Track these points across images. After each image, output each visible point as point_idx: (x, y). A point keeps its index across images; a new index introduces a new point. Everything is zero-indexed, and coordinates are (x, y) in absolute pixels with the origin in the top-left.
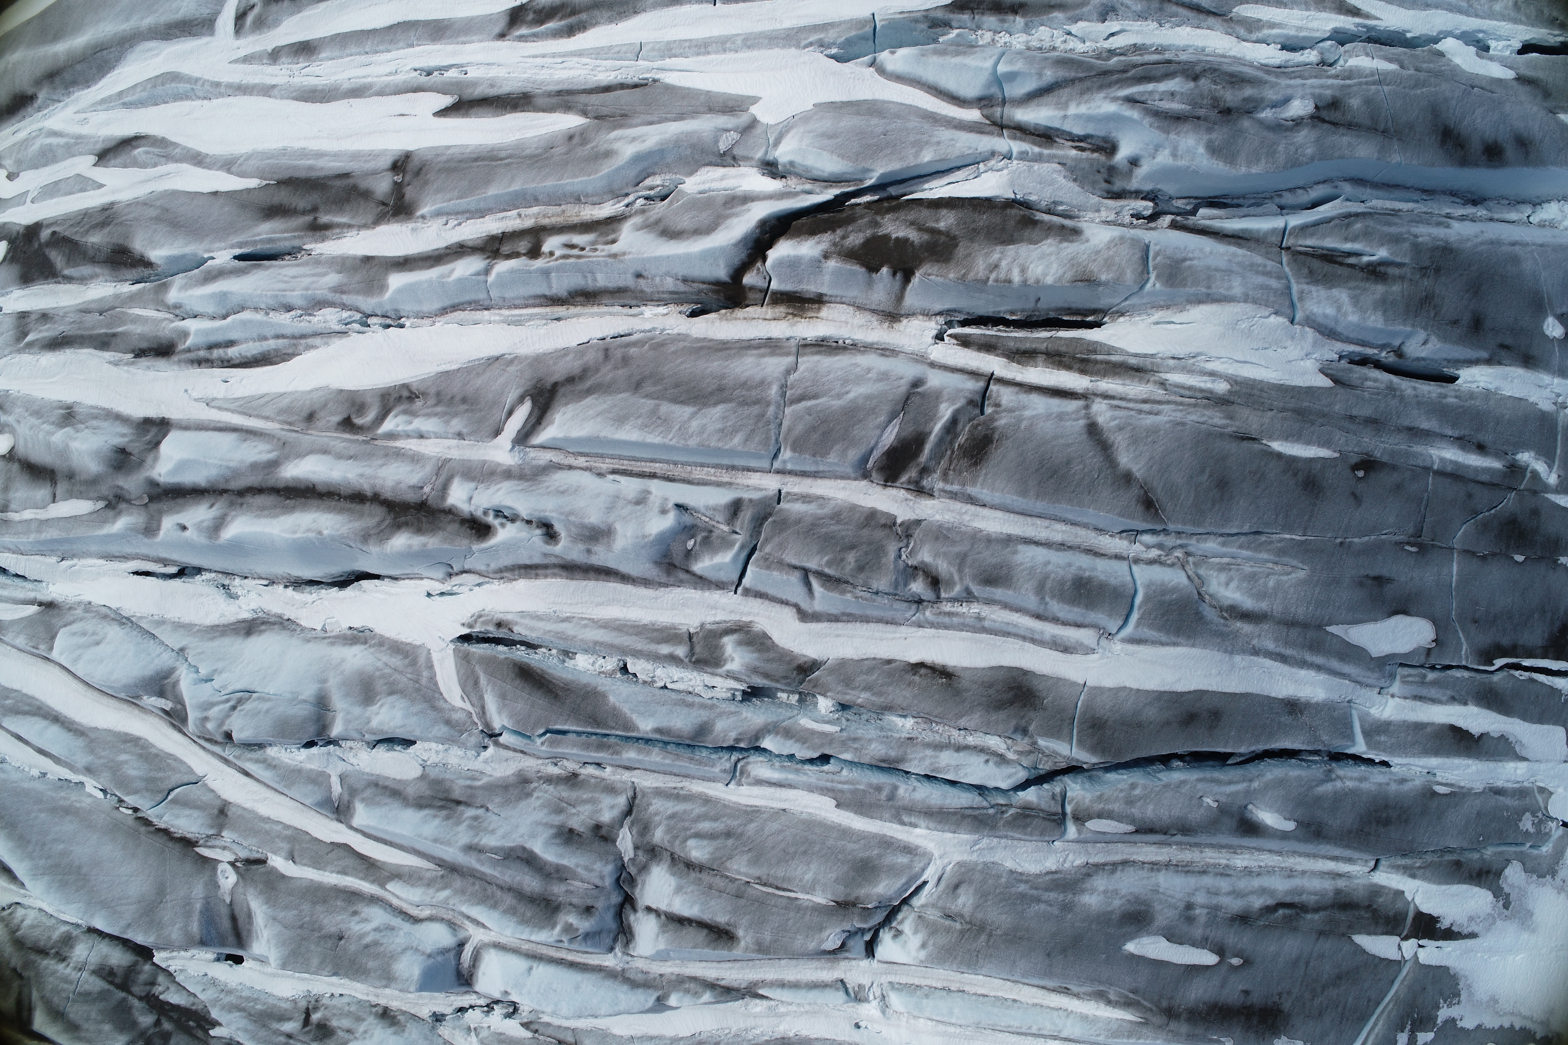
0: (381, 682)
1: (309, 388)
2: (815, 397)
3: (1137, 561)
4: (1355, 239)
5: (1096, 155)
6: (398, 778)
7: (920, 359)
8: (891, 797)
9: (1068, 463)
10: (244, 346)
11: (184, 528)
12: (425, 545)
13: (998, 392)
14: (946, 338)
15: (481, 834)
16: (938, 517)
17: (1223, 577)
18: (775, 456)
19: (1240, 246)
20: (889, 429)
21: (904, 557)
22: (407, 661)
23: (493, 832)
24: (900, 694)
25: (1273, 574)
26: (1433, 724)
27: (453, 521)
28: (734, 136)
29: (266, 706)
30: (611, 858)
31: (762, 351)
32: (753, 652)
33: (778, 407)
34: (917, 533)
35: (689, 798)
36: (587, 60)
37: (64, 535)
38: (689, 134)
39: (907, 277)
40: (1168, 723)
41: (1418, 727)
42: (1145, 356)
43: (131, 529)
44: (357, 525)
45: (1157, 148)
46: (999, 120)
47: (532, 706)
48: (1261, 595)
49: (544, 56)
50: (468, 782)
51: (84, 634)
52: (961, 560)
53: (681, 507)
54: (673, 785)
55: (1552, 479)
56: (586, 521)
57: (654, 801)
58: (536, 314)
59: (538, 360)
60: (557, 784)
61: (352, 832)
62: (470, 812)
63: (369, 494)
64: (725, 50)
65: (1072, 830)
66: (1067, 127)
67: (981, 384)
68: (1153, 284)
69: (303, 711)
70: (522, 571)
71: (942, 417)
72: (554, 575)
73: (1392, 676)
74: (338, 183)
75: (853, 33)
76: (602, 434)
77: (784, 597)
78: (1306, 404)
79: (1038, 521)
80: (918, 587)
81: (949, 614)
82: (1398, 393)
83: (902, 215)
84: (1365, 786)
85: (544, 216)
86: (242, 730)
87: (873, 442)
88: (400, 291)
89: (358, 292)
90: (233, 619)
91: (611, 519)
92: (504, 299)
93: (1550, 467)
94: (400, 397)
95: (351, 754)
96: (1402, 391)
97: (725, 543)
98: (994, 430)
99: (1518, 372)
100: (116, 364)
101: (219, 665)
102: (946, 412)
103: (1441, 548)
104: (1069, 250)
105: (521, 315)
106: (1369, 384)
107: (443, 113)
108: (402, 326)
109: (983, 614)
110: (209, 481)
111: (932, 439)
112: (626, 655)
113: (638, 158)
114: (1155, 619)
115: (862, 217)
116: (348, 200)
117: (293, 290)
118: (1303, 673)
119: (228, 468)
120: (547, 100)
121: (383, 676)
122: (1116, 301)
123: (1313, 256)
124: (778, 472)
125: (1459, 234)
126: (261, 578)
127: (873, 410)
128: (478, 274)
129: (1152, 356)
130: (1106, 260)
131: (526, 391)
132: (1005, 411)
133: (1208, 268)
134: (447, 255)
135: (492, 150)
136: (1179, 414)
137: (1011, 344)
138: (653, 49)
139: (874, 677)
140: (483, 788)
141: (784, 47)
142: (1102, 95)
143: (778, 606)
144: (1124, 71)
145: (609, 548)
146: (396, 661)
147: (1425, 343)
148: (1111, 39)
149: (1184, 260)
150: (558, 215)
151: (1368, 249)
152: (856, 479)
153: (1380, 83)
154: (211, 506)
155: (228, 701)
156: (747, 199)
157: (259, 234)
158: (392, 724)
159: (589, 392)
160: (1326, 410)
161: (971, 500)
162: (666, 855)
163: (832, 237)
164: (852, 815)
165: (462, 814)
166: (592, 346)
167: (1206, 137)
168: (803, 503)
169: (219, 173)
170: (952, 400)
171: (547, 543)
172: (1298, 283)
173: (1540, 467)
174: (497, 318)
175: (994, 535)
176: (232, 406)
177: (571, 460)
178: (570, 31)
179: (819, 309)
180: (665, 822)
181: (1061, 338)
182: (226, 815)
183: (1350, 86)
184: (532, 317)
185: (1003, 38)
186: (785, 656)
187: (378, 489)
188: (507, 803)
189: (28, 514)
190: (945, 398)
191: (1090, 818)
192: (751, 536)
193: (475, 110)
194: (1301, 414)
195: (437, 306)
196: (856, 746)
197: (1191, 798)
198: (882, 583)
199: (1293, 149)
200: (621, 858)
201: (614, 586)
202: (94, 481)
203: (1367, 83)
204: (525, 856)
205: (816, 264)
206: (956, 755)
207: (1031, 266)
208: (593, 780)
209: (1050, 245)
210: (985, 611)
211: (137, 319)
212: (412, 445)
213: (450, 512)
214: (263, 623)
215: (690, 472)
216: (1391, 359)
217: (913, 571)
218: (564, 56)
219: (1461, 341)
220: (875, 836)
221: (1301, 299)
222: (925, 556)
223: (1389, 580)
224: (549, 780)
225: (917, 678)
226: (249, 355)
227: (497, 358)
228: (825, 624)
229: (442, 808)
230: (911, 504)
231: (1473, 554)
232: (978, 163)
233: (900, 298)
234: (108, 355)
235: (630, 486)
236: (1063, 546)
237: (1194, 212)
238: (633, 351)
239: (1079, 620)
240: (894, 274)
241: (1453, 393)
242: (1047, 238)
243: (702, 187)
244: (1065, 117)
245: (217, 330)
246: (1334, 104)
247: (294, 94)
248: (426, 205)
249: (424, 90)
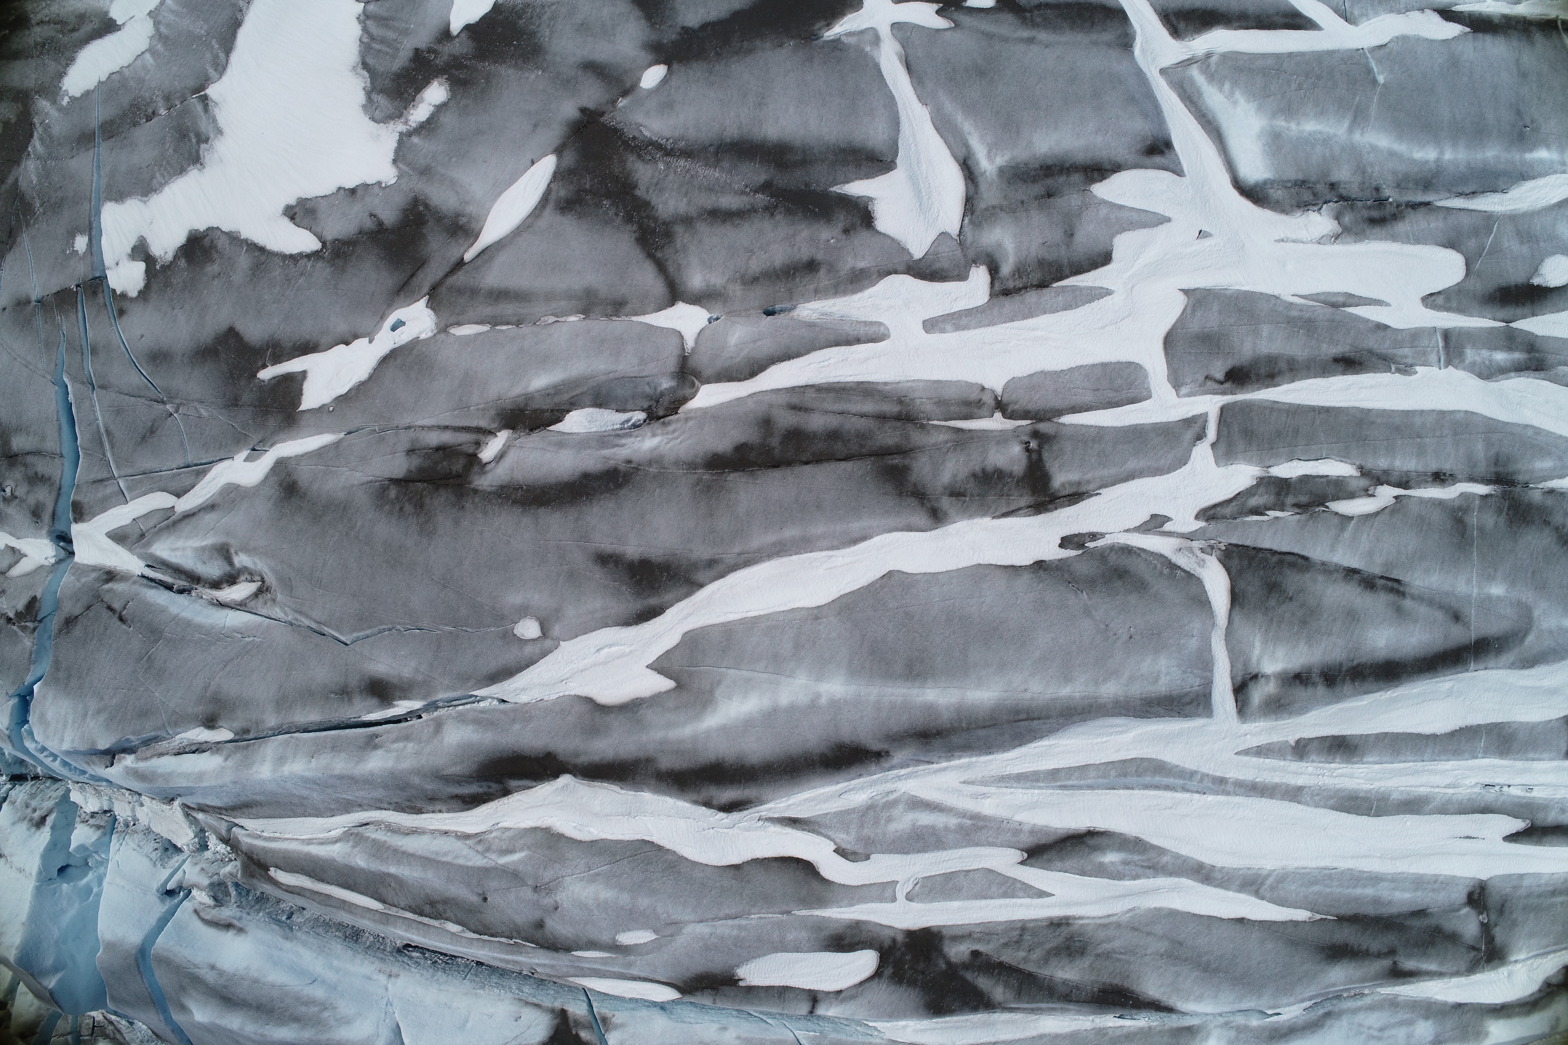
107: (1513, 838)
116: (1433, 944)
193: (1549, 838)
247: (1331, 802)
248: (1520, 950)
249: (1492, 811)
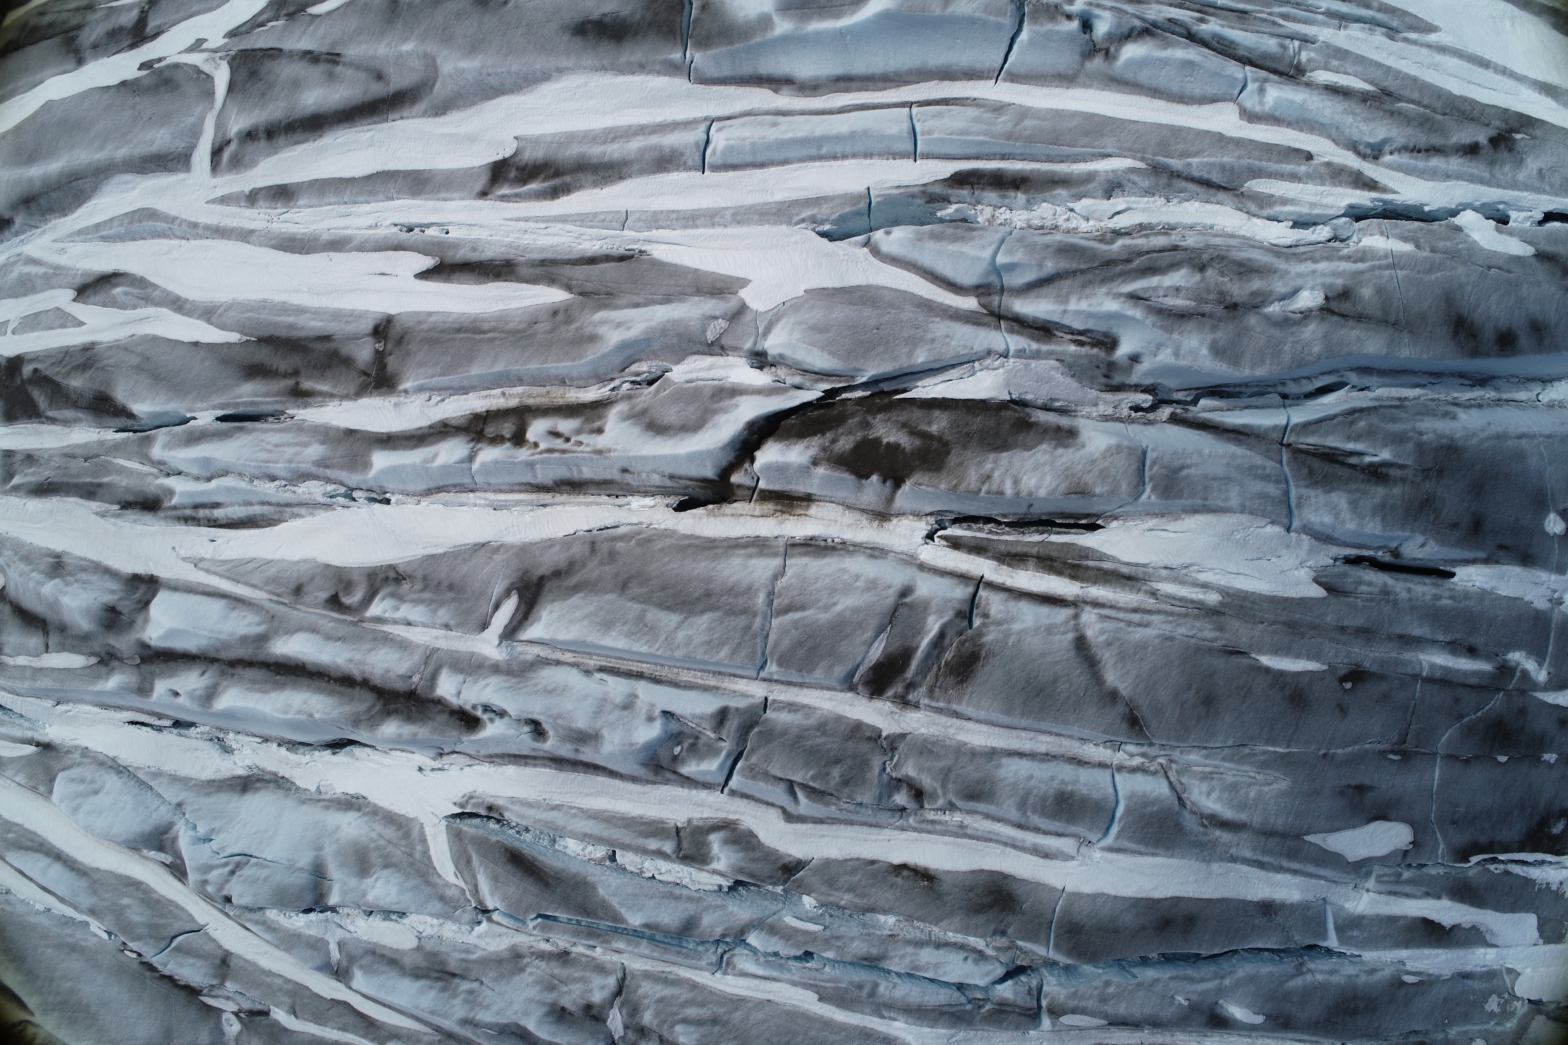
0: (376, 854)
1: (296, 559)
2: (802, 608)
3: (1120, 768)
4: (1357, 438)
5: (1095, 351)
6: (395, 947)
7: (911, 561)
8: (872, 994)
9: (1055, 681)
10: (230, 509)
11: (177, 694)
12: (415, 735)
13: (987, 599)
14: (936, 539)
15: (477, 1009)
16: (923, 730)
17: (1205, 787)
18: (762, 667)
19: (1239, 442)
20: (876, 644)
21: (888, 770)
22: (401, 833)
23: (487, 1007)
24: (882, 895)
25: (1254, 784)
26: (1405, 917)
27: (442, 712)
28: (722, 323)
29: (264, 873)
30: (602, 1036)
31: (750, 550)
32: (739, 851)
33: (765, 618)
34: (902, 746)
35: (677, 982)
36: (572, 228)
37: (58, 686)
38: (675, 323)
39: (898, 483)
40: (1143, 929)
41: (1392, 920)
42: (1137, 565)
43: (123, 688)
44: (348, 709)
45: (1159, 347)
46: (996, 310)
47: (524, 892)
48: (1242, 806)
49: (526, 220)
50: (463, 956)
51: (83, 781)
52: (945, 775)
53: (667, 714)
54: (661, 969)
55: (1542, 676)
56: (574, 725)
57: (643, 984)
58: (522, 501)
59: (524, 549)
60: (549, 960)
61: (351, 992)
62: (465, 986)
63: (359, 678)
64: (713, 225)
65: (1046, 1022)
66: (1066, 321)
67: (970, 590)
68: (1148, 495)
69: (301, 879)
70: (512, 759)
71: (930, 631)
72: (544, 766)
73: (1368, 875)
74: (319, 346)
75: (847, 209)
76: (589, 639)
77: (770, 801)
78: (1298, 616)
79: (1023, 734)
80: (901, 798)
81: (933, 822)
82: (1392, 597)
83: (894, 415)
84: (1335, 979)
85: (529, 396)
86: (241, 896)
87: (859, 659)
88: (384, 472)
89: (341, 468)
90: (228, 775)
91: (599, 724)
92: (489, 485)
93: (1541, 665)
94: (387, 578)
95: (349, 921)
96: (1396, 595)
97: (712, 751)
98: (981, 646)
99: (1514, 571)
100: (103, 515)
101: (217, 824)
102: (933, 626)
103: (1424, 754)
104: (1064, 459)
105: (506, 501)
106: (1363, 588)
107: (424, 275)
108: (388, 502)
109: (966, 822)
110: (199, 649)
111: (919, 654)
112: (616, 847)
113: (623, 346)
114: (1135, 832)
115: (852, 416)
116: (330, 367)
117: (276, 462)
118: (1279, 876)
119: (218, 639)
120: (531, 270)
121: (377, 848)
122: (1109, 508)
123: (1313, 455)
124: (765, 680)
125: (1465, 428)
126: (254, 735)
127: (860, 625)
128: (462, 461)
129: (1145, 566)
130: (1101, 471)
131: (513, 584)
132: (993, 623)
133: (1206, 477)
134: (431, 435)
135: (475, 321)
136: (1168, 627)
137: (1002, 547)
138: (639, 220)
139: (857, 878)
140: (478, 961)
141: (775, 223)
142: (1104, 290)
143: (764, 807)
144: (1128, 261)
145: (596, 749)
146: (390, 833)
147: (1423, 546)
148: (1116, 217)
149: (1182, 468)
150: (543, 396)
151: (1371, 451)
152: (842, 691)
153: (1393, 266)
154: (203, 673)
155: (226, 864)
156: (736, 391)
157: (241, 397)
158: (388, 900)
159: (576, 589)
160: (1317, 621)
161: (957, 715)
162: (655, 1037)
163: (822, 441)
164: (834, 1008)
165: (458, 986)
166: (580, 538)
167: (1210, 337)
168: (790, 711)
169: (199, 322)
170: (940, 612)
171: (535, 740)
172: (1297, 486)
173: (1530, 665)
174: (483, 502)
175: (978, 749)
176: (220, 569)
177: (558, 655)
178: (554, 193)
179: (808, 506)
180: (654, 1006)
181: (1052, 543)
182: (228, 966)
183: (1362, 272)
184: (517, 503)
185: (1003, 214)
186: (770, 855)
187: (367, 675)
188: (500, 977)
189: (22, 660)
190: (933, 610)
191: (1064, 1013)
192: (737, 744)
193: (456, 276)
194: (1292, 626)
195: (421, 487)
196: (838, 944)
197: (1164, 997)
198: (867, 796)
199: (1299, 347)
200: (612, 1037)
201: (602, 780)
202: (85, 638)
203: (1380, 267)
204: (519, 1032)
205: (804, 471)
206: (936, 952)
207: (1025, 478)
208: (584, 959)
209: (1045, 452)
210: (968, 820)
211: (122, 470)
212: (400, 631)
213: (439, 702)
214: (259, 780)
215: (678, 674)
216: (1388, 558)
217: (898, 783)
218: (547, 221)
219: (1459, 543)
220: (856, 1027)
221: (1299, 506)
222: (909, 770)
223: (1370, 788)
224: (542, 956)
225: (899, 880)
226: (235, 517)
227: (484, 545)
228: (810, 826)
229: (438, 979)
230: (897, 717)
231: (1456, 758)
232: (973, 361)
233: (890, 500)
234: (94, 505)
235: (617, 687)
236: (1048, 757)
237: (1195, 402)
238: (620, 545)
239: (1060, 830)
240: (884, 481)
241: (1447, 594)
242: (1041, 442)
243: (689, 377)
244: (1065, 311)
245: (202, 493)
246: (1345, 294)
247: (273, 242)
248: (408, 379)
249: (404, 249)
